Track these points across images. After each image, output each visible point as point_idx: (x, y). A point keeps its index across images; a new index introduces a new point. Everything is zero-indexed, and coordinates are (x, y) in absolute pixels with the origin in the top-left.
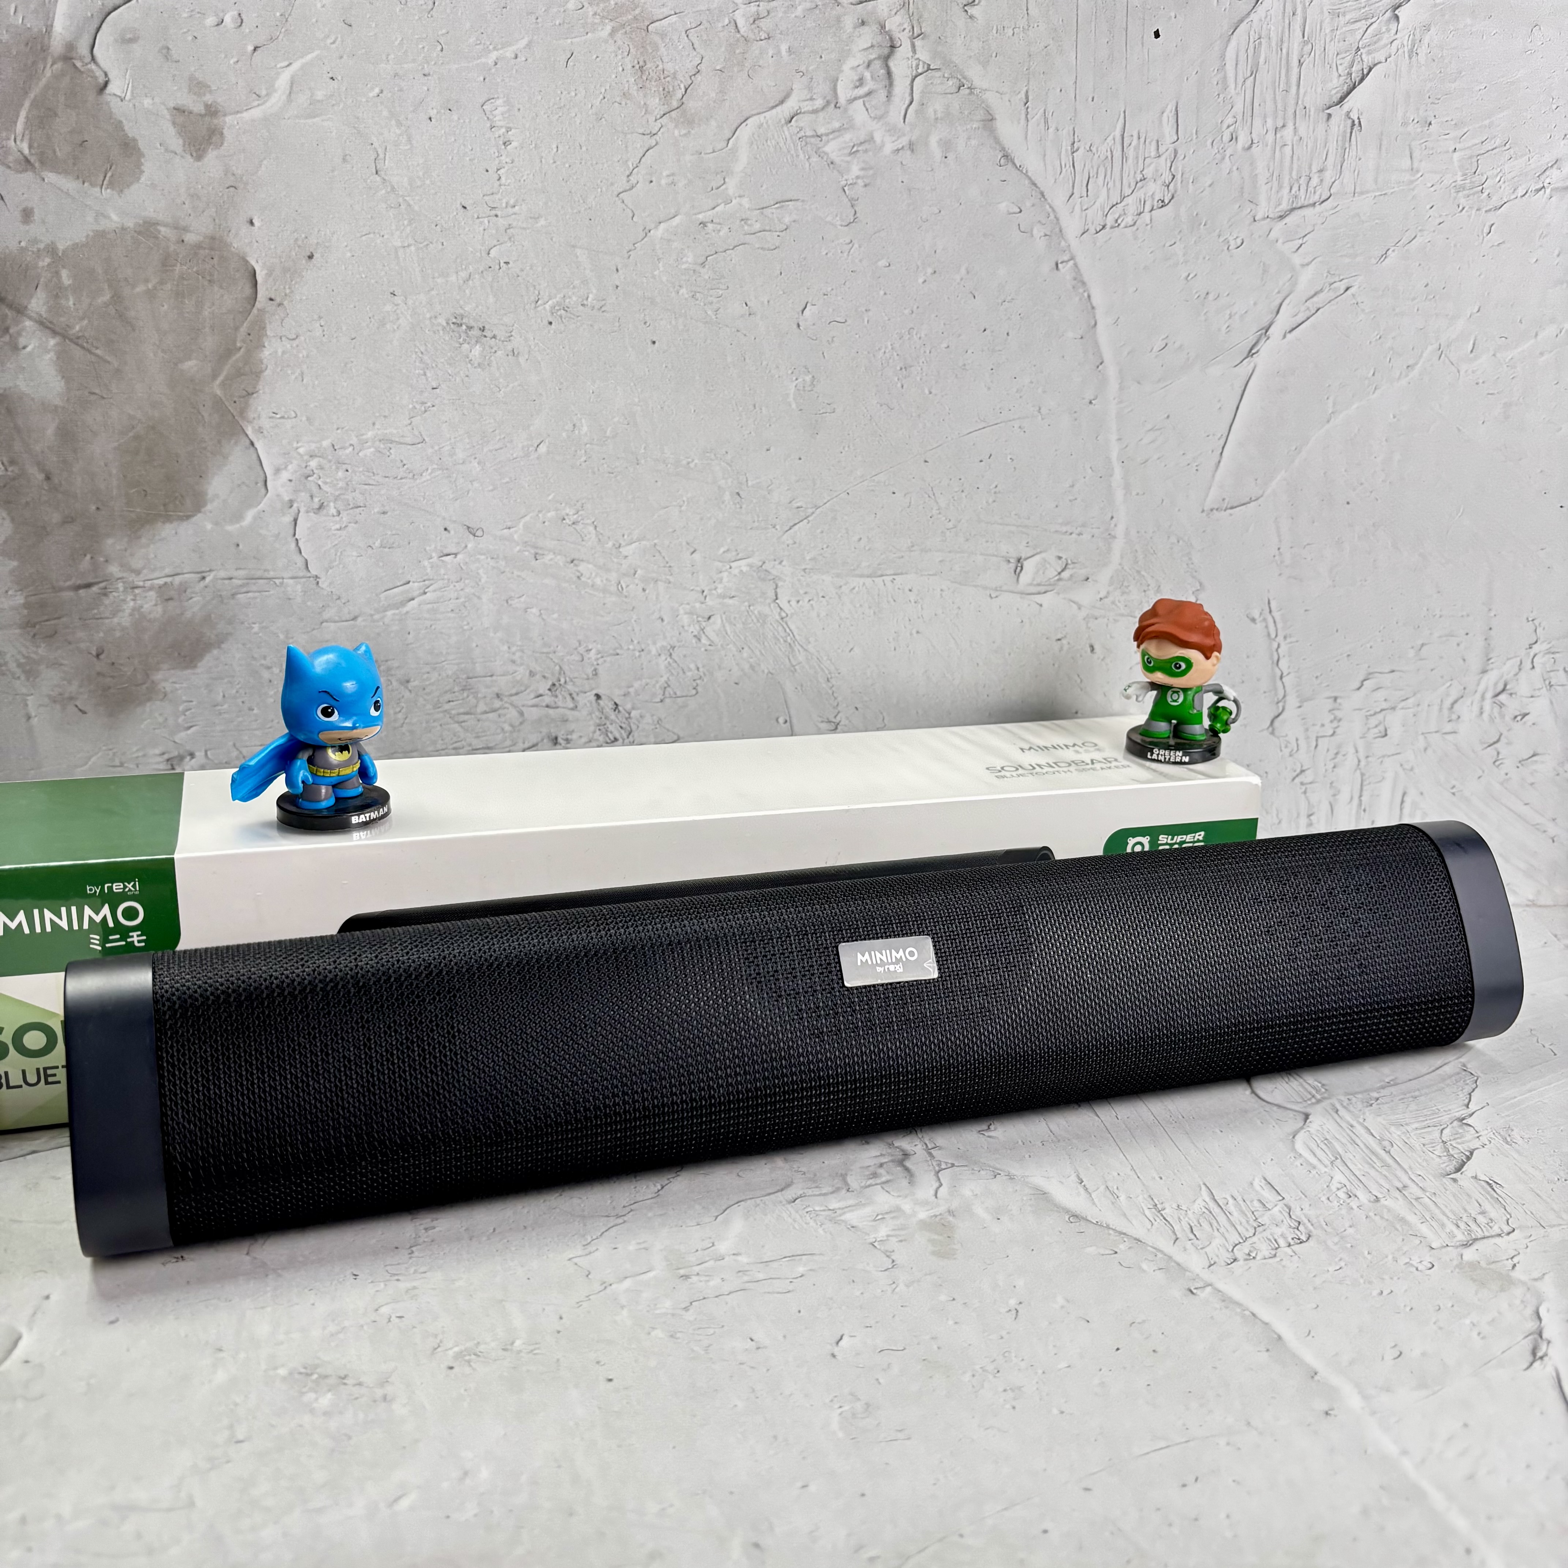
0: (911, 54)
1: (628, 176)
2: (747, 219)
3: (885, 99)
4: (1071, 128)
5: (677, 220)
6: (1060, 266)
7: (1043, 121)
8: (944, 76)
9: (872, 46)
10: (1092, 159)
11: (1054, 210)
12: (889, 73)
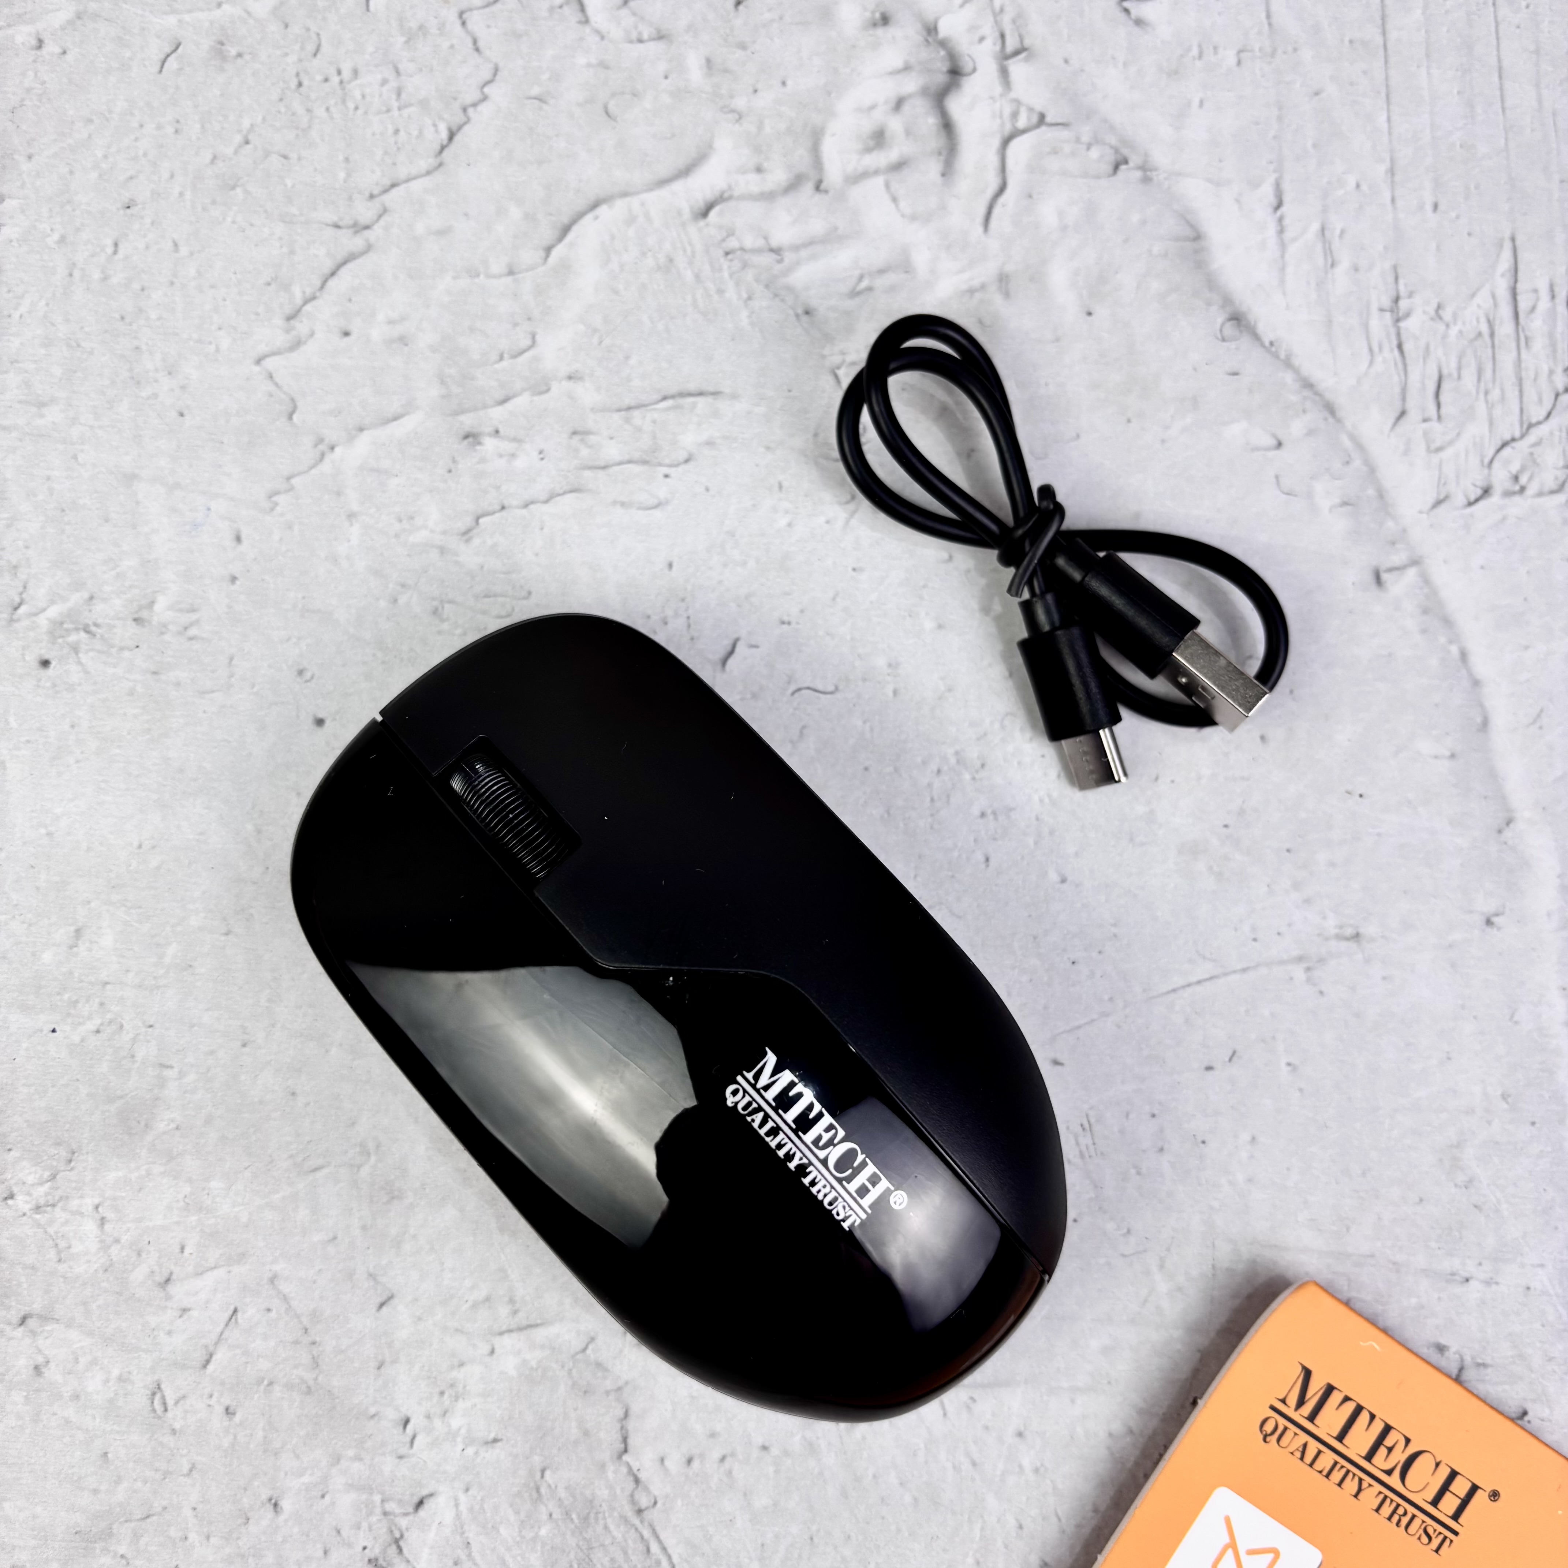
0: (998, 89)
1: (290, 318)
2: (587, 433)
3: (938, 179)
4: (1387, 265)
5: (408, 424)
6: (1385, 576)
7: (1319, 248)
8: (1078, 140)
9: (907, 68)
10: (1444, 337)
11: (1360, 446)
12: (947, 126)
